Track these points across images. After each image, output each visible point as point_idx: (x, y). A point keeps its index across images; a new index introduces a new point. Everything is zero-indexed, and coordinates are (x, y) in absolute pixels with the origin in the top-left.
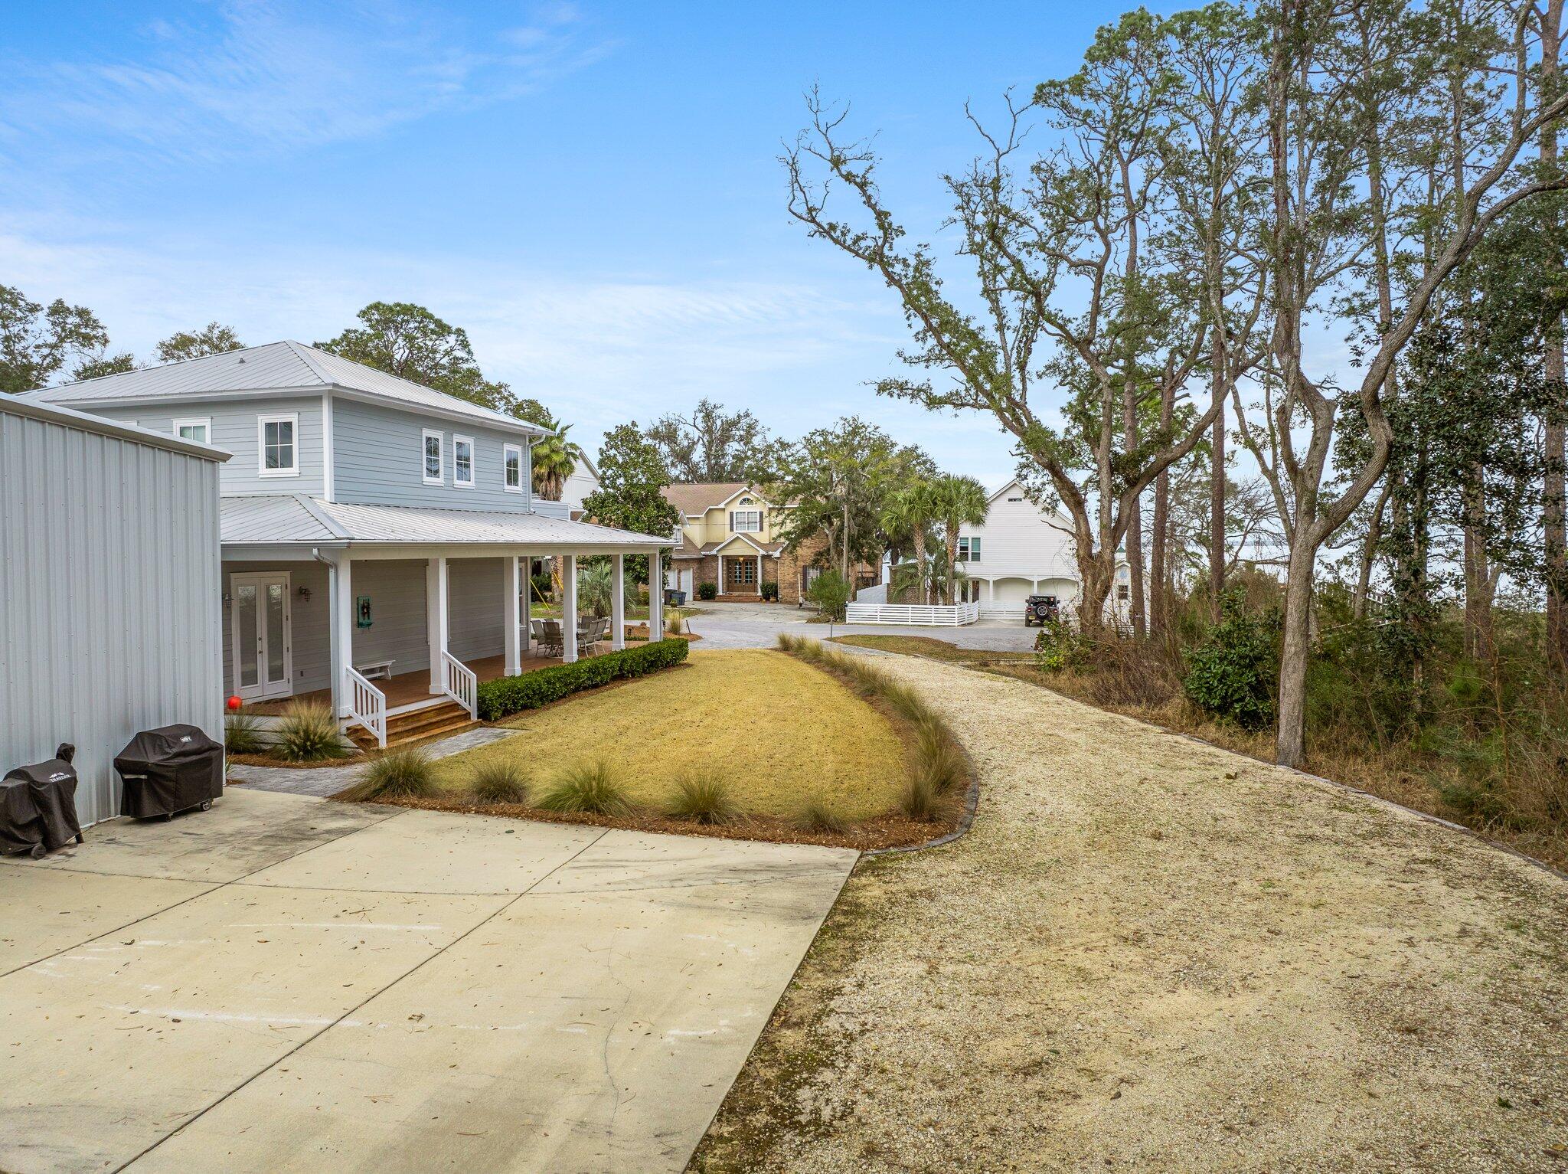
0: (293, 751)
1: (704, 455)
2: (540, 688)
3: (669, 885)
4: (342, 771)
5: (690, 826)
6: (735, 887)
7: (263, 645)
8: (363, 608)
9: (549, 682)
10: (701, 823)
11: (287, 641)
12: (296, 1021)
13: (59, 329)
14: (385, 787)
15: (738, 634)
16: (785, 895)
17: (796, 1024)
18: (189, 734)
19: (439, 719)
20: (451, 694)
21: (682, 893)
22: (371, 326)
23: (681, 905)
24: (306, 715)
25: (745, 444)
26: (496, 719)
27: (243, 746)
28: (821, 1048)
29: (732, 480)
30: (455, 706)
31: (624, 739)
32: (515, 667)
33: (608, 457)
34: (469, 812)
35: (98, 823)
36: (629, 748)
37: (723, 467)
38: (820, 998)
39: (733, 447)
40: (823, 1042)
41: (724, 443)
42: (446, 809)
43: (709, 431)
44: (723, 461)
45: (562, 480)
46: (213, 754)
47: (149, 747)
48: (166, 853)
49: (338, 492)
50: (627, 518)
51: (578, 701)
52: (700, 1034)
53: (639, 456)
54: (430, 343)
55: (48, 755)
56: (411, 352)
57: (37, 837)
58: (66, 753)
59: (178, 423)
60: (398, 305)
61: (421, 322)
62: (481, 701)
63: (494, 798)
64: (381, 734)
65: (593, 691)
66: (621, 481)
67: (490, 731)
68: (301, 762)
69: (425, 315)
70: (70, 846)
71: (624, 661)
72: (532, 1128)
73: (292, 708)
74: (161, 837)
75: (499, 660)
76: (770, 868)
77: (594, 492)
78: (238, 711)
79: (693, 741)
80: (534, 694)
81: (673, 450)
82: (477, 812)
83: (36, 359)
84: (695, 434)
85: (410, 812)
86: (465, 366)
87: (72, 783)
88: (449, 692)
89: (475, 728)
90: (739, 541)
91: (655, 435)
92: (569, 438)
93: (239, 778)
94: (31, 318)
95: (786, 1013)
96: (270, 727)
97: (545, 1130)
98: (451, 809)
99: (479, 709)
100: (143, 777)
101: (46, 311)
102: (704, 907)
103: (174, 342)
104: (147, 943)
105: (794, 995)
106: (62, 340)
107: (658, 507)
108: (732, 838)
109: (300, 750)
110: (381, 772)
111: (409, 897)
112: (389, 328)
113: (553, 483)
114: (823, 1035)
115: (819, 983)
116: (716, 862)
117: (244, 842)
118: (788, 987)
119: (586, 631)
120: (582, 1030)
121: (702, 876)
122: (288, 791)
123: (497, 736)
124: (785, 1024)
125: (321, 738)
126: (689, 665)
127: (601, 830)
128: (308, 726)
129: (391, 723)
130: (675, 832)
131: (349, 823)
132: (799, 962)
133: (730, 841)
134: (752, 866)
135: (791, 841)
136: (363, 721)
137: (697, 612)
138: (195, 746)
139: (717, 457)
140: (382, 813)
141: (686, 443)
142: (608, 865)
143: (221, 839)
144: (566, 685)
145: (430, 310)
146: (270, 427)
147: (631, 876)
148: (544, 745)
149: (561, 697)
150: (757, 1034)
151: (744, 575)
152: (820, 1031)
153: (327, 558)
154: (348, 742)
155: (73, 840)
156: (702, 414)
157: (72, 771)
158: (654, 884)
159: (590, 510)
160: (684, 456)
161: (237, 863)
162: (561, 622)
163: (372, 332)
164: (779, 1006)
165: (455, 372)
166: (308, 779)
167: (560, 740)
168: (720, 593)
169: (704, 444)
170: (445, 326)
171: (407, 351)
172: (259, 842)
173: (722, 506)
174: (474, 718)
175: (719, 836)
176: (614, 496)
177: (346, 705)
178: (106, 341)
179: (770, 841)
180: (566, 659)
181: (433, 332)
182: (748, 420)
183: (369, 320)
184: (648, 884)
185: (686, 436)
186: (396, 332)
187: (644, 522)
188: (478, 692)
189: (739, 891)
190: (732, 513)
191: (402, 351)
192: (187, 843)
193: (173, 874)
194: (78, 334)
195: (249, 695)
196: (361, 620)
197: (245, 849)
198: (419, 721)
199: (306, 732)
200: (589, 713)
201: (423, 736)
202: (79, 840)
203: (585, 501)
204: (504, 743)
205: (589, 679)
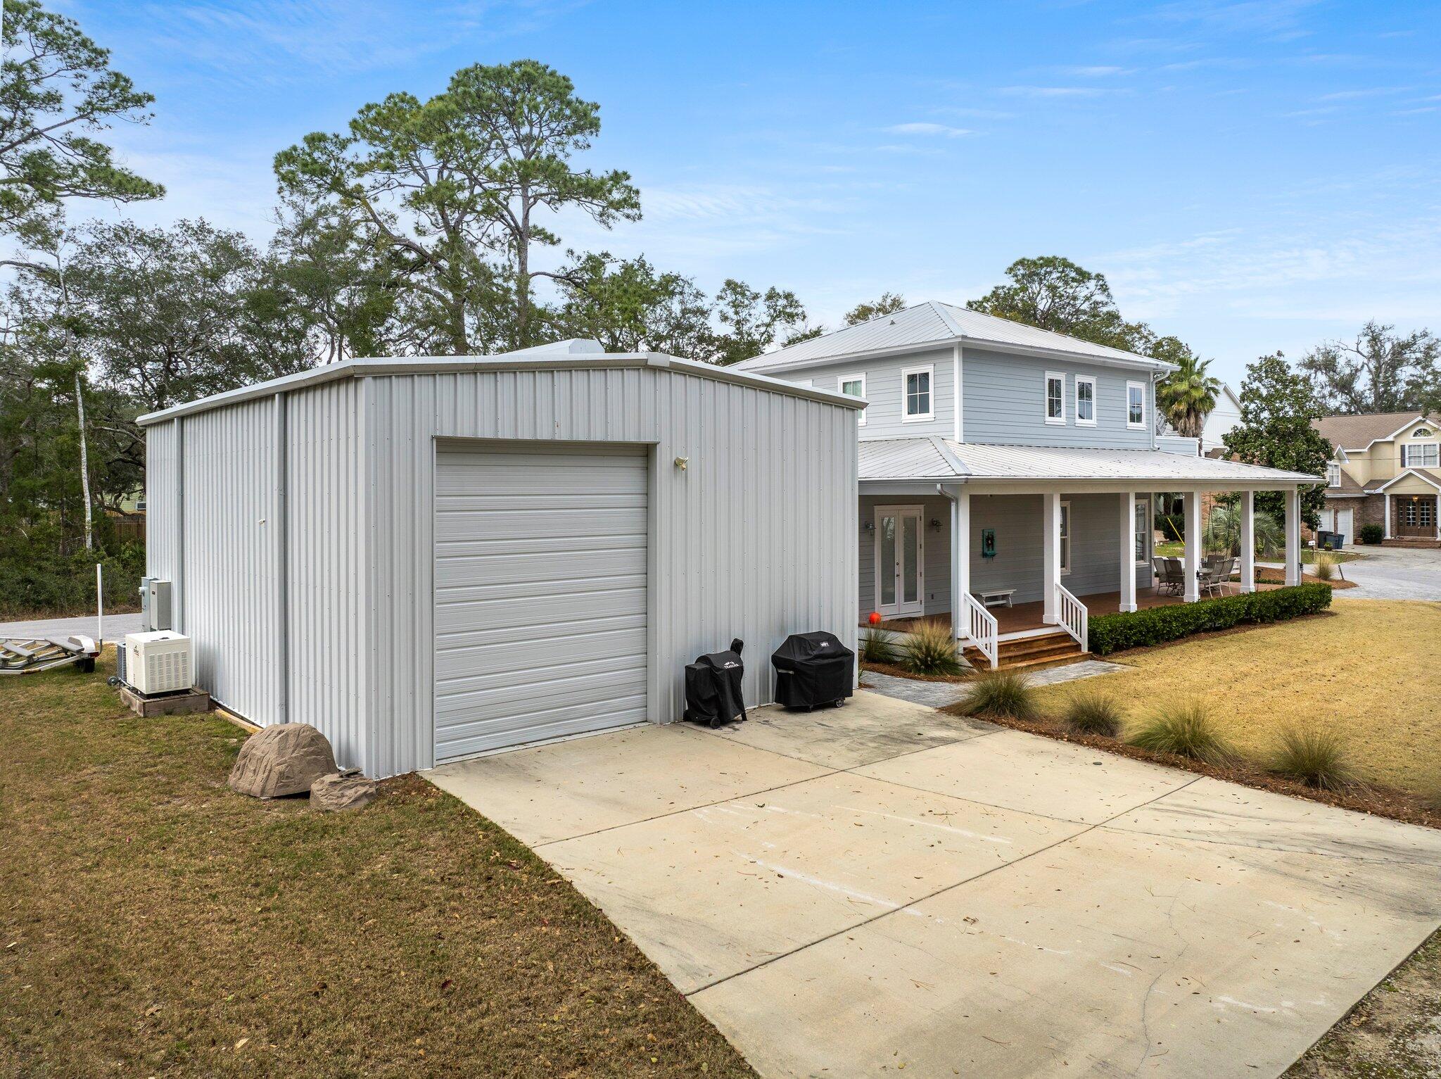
0: (916, 665)
1: (1369, 383)
2: (1155, 626)
3: (1256, 844)
4: (955, 687)
5: (1292, 785)
6: (1335, 861)
7: (900, 570)
8: (988, 539)
9: (1164, 621)
10: (1306, 785)
11: (921, 567)
12: (869, 899)
13: (772, 311)
14: (987, 705)
15: (1405, 583)
16: (1399, 882)
17: (1379, 1030)
18: (827, 641)
19: (1049, 647)
20: (1063, 624)
21: (1268, 856)
22: (1017, 281)
23: (1265, 868)
24: (928, 633)
25: (1424, 368)
26: (1107, 654)
27: (877, 657)
28: (1406, 1066)
29: (1405, 409)
30: (1067, 637)
31: (1239, 687)
32: (1130, 604)
33: (1251, 390)
34: (1062, 739)
35: (760, 707)
36: (1242, 696)
37: (1395, 395)
38: (1420, 1009)
39: (1406, 373)
40: (1412, 1061)
41: (1395, 368)
42: (1040, 733)
43: (1376, 355)
44: (1394, 389)
45: (1202, 416)
46: (845, 659)
47: (796, 649)
48: (802, 738)
49: (966, 433)
50: (1272, 453)
51: (1196, 642)
52: (1256, 1009)
53: (1286, 387)
54: (1071, 291)
55: (726, 647)
56: (1053, 301)
57: (715, 712)
58: (737, 646)
59: (842, 379)
60: (1042, 258)
61: (1063, 271)
62: (1092, 634)
63: (1086, 728)
64: (993, 657)
65: (1215, 634)
66: (1266, 414)
67: (1100, 664)
68: (922, 675)
69: (1066, 264)
70: (738, 722)
71: (1251, 604)
72: (1054, 1053)
73: (917, 626)
74: (801, 725)
75: (1116, 596)
76: (1386, 848)
77: (1235, 428)
78: (875, 625)
79: (1319, 697)
80: (1149, 632)
81: (1332, 380)
82: (1069, 740)
83: (757, 337)
84: (1358, 360)
85: (1007, 732)
86: (1105, 309)
87: (740, 670)
88: (1061, 623)
89: (1086, 660)
90: (1413, 478)
91: (1311, 364)
92: (1208, 374)
93: (871, 683)
94: (754, 305)
95: (1369, 1015)
96: (899, 640)
97: (1066, 1059)
98: (1045, 734)
99: (1090, 641)
100: (791, 672)
101: (764, 297)
102: (1291, 876)
103: (856, 313)
104: (774, 808)
105: (1386, 998)
106: (774, 319)
107: (1308, 441)
108: (1343, 807)
109: (922, 664)
110: (985, 691)
111: (989, 809)
112: (1034, 280)
113: (1192, 420)
114: (1413, 1052)
115: (1422, 991)
116: (1319, 829)
117: (862, 738)
118: (1379, 985)
119: (1211, 571)
120: (1126, 972)
121: (1297, 842)
122: (907, 698)
123: (1105, 670)
124: (1367, 1026)
125: (940, 655)
126: (1331, 614)
127: (1191, 776)
128: (929, 642)
129: (1003, 647)
130: (1275, 790)
131: (952, 734)
132: (1400, 960)
133: (1340, 811)
134: (1362, 842)
135: (1421, 822)
136: (978, 643)
137: (1357, 557)
138: (831, 651)
139: (1387, 384)
140: (982, 729)
141: (1347, 371)
142: (1191, 812)
143: (845, 732)
144: (1184, 625)
145: (1070, 260)
146: (912, 378)
147: (1213, 828)
148: (1151, 683)
149: (1178, 638)
150: (1327, 1027)
151: (1418, 517)
152: (1410, 1046)
153: (949, 493)
154: (963, 661)
155: (739, 717)
156: (1368, 338)
157: (740, 661)
158: (1237, 841)
159: (1231, 447)
160: (1345, 386)
161: (855, 755)
162: (1182, 560)
163: (1018, 286)
164: (1361, 1003)
165: (1094, 316)
166: (925, 690)
167: (1169, 680)
168: (1388, 537)
169: (1370, 371)
170: (1085, 272)
171: (1050, 301)
172: (873, 740)
173: (1390, 438)
174: (1085, 650)
175: (1328, 802)
176: (1257, 431)
177: (963, 627)
178: (805, 317)
179: (1393, 818)
180: (1187, 598)
181: (1074, 280)
182: (1426, 340)
183: (1016, 275)
184: (1232, 839)
185: (1348, 363)
186: (1040, 283)
187: (1291, 457)
188: (1089, 625)
189: (1340, 866)
190: (1403, 448)
191: (1045, 301)
192: (819, 732)
193: (803, 756)
194: (785, 313)
195: (886, 612)
196: (986, 551)
197: (861, 744)
198: (1031, 648)
199: (928, 648)
200: (1206, 655)
201: (1033, 662)
202: (744, 718)
203: (1225, 438)
204: (1110, 678)
205: (1210, 620)
